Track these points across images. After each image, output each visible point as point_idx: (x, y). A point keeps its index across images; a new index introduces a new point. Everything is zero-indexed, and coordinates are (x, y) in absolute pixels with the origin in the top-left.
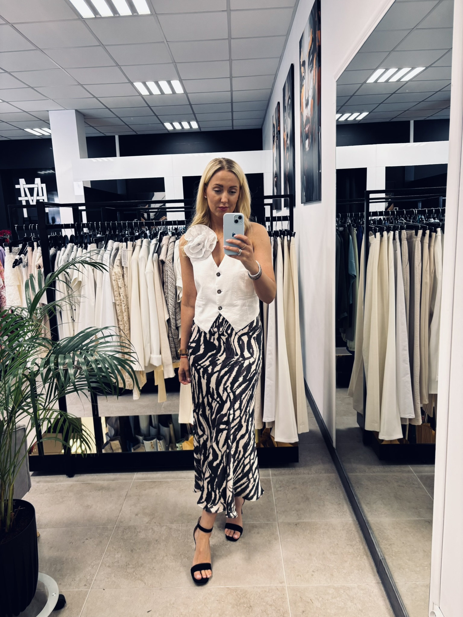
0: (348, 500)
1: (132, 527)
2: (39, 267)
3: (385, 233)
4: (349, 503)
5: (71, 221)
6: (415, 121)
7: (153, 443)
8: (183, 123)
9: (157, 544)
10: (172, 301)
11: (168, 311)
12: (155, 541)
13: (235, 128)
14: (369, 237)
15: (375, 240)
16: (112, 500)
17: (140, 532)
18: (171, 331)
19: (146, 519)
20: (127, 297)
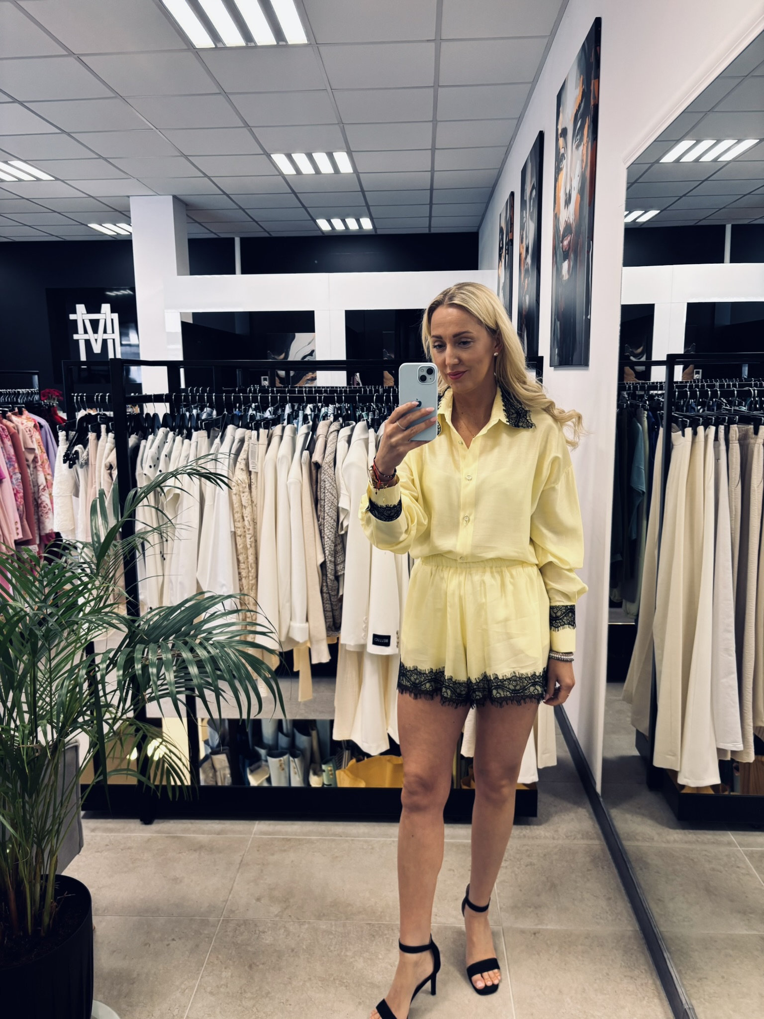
0: (623, 892)
1: (251, 922)
2: (111, 467)
3: (701, 429)
4: (626, 898)
5: (165, 390)
6: (733, 226)
7: (282, 762)
8: (346, 220)
9: (293, 956)
10: (331, 533)
11: (324, 549)
12: (290, 951)
13: (433, 231)
14: (672, 434)
15: (682, 441)
16: (217, 869)
17: (264, 932)
18: (327, 582)
19: (275, 909)
20: (254, 522)
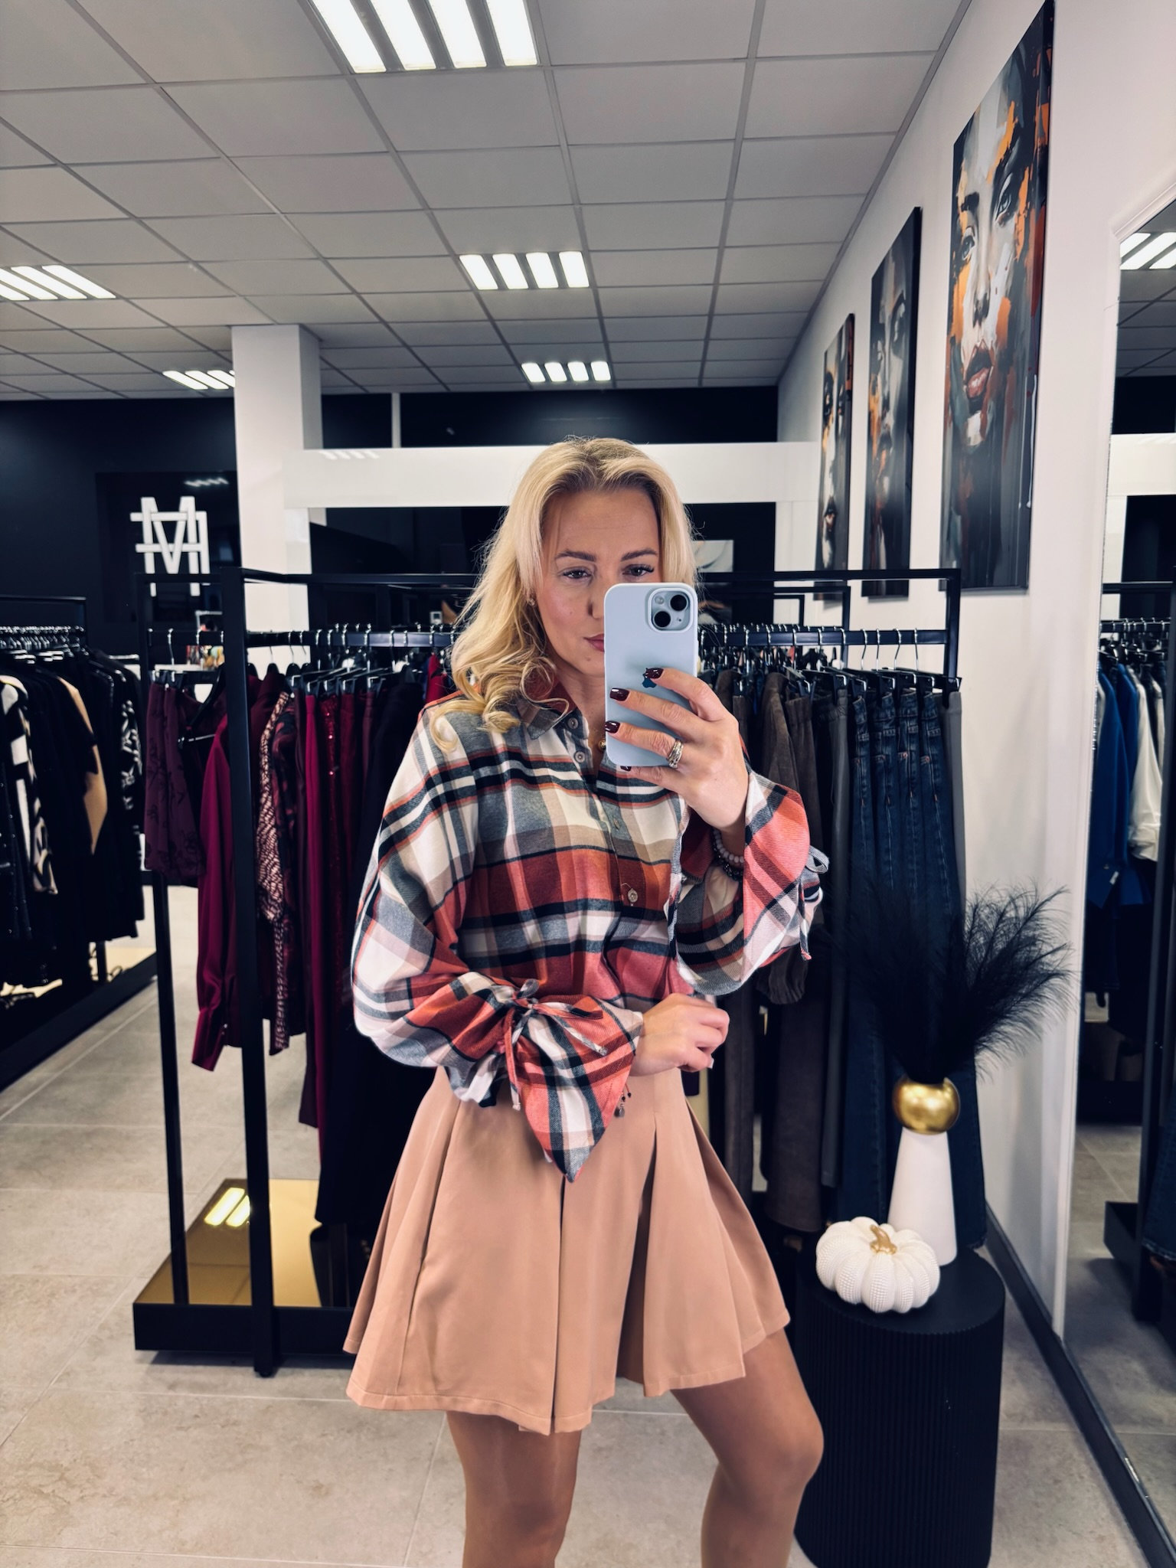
5: (304, 625)
8: (570, 366)
13: (706, 383)
